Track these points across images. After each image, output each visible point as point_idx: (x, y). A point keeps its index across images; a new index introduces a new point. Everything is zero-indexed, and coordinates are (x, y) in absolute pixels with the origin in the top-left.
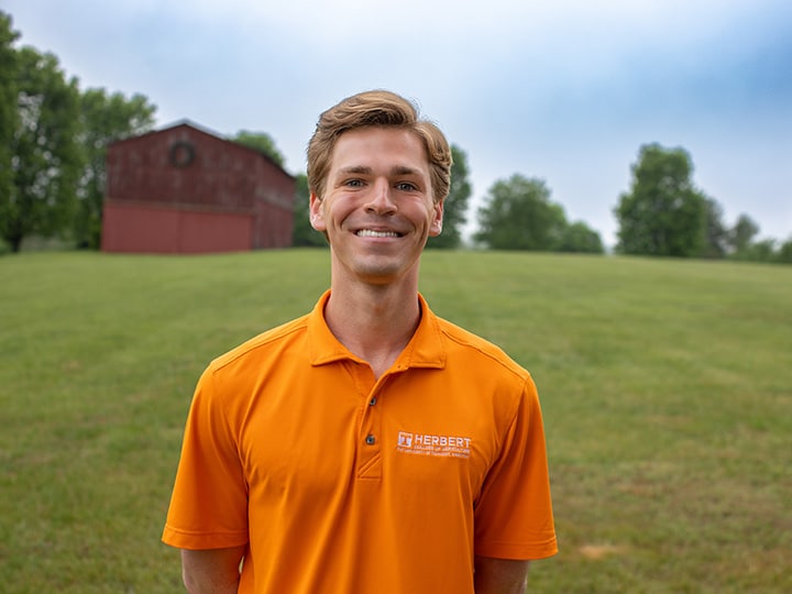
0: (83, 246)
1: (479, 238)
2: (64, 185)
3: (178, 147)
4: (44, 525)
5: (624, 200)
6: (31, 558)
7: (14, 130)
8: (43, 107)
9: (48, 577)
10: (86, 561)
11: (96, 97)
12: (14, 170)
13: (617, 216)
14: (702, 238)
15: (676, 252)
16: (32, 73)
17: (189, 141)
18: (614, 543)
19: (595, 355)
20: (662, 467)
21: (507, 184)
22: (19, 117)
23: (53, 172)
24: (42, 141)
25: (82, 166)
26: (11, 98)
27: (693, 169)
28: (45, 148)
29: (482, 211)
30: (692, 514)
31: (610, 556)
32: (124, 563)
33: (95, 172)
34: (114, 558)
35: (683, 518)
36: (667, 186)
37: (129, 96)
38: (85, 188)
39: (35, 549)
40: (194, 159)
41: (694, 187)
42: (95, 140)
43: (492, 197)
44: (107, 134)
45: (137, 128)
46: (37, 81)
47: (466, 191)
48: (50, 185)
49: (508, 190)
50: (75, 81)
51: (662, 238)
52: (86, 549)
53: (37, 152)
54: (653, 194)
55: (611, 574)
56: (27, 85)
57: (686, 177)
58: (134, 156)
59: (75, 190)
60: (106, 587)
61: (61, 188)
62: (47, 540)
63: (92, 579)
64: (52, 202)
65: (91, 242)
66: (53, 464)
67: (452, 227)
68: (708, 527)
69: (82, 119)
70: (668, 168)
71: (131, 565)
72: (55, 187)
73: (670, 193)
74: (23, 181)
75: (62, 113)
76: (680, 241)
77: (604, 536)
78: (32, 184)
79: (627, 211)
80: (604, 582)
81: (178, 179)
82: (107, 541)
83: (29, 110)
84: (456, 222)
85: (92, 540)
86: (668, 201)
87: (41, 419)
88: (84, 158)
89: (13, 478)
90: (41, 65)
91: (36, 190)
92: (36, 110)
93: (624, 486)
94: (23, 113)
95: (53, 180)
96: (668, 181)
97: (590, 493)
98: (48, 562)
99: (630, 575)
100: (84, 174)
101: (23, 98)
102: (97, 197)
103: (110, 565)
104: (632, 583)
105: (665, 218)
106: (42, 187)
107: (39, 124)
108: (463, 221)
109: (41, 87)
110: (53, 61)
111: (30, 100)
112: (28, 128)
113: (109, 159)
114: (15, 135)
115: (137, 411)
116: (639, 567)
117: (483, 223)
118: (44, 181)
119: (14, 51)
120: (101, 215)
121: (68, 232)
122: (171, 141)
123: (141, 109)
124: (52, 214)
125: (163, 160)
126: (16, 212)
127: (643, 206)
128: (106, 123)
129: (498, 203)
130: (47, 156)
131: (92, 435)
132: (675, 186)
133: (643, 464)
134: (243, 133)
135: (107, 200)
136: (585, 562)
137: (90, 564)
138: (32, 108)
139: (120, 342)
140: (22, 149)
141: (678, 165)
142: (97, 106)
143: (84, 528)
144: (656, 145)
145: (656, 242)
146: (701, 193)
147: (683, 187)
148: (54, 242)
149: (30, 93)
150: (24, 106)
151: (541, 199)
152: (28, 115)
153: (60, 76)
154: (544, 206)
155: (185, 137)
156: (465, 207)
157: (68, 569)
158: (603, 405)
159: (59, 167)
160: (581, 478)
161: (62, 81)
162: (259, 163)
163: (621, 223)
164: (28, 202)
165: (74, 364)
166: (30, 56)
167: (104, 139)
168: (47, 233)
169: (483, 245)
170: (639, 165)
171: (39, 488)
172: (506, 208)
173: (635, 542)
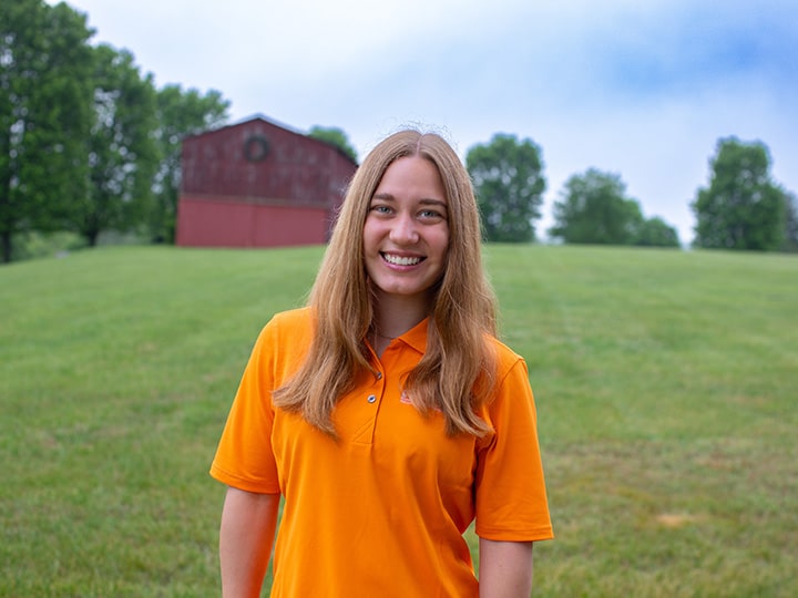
0: (159, 241)
1: (555, 232)
2: (141, 180)
3: (252, 141)
4: (121, 491)
5: (701, 193)
6: (109, 519)
7: (90, 126)
8: (118, 102)
9: (125, 536)
10: (162, 523)
11: (172, 92)
12: (91, 166)
13: (694, 211)
14: (782, 233)
15: (753, 246)
16: (108, 69)
17: (264, 136)
18: (691, 512)
19: (672, 341)
20: (740, 443)
21: (582, 179)
22: (95, 113)
23: (129, 168)
24: (118, 137)
25: (157, 162)
26: (87, 95)
27: (771, 163)
28: (121, 145)
29: (559, 206)
30: (772, 487)
31: (688, 524)
32: (200, 524)
33: (171, 168)
34: (189, 520)
35: (763, 490)
36: (745, 180)
37: (203, 92)
38: (161, 183)
39: (112, 511)
40: (268, 154)
41: (773, 180)
42: (170, 135)
43: (567, 192)
44: (182, 130)
45: (211, 122)
46: (112, 77)
47: (541, 185)
48: (125, 180)
49: (584, 184)
50: (150, 77)
51: (740, 233)
52: (162, 512)
53: (113, 147)
54: (731, 188)
55: (688, 541)
56: (104, 81)
57: (765, 171)
58: (209, 150)
59: (151, 185)
60: (182, 547)
61: (137, 184)
62: (123, 503)
63: (168, 539)
64: (127, 198)
65: (167, 236)
66: (130, 437)
67: (527, 223)
68: (788, 499)
69: (158, 114)
70: (746, 161)
71: (206, 527)
72: (130, 182)
73: (748, 186)
74: (99, 177)
75: (137, 110)
76: (759, 236)
77: (682, 506)
78: (108, 179)
79: (704, 205)
80: (681, 547)
81: (252, 173)
82: (182, 505)
83: (105, 106)
84: (530, 217)
85: (167, 503)
86: (746, 195)
87: (118, 395)
88: (160, 154)
89: (91, 448)
90: (117, 61)
91: (112, 185)
92: (112, 105)
93: (702, 460)
94: (100, 110)
95: (128, 175)
96: (746, 174)
97: (667, 466)
98: (124, 524)
99: (708, 543)
100: (159, 169)
101: (100, 95)
102: (172, 193)
103: (186, 527)
104: (710, 550)
105: (744, 213)
106: (119, 183)
107: (115, 120)
108: (538, 216)
109: (117, 83)
110: (129, 57)
111: (106, 97)
112: (104, 124)
113: (185, 155)
114: (91, 131)
115: (212, 389)
116: (717, 535)
117: (558, 218)
118: (120, 177)
119: (90, 48)
120: (176, 211)
121: (143, 228)
122: (246, 135)
123: (215, 104)
124: (127, 209)
125: (237, 155)
126: (92, 208)
127: (720, 200)
128: (181, 119)
129: (574, 198)
130: (123, 152)
131: (167, 411)
132: (754, 180)
133: (721, 441)
134: (316, 129)
135: (182, 196)
136: (662, 530)
137: (166, 525)
138: (108, 104)
139: (195, 326)
140: (98, 145)
141: (757, 159)
142: (174, 102)
143: (159, 493)
144: (733, 138)
145: (734, 237)
146: (780, 187)
147: (761, 181)
148: (130, 238)
149: (106, 89)
150: (100, 102)
151: (617, 193)
152: (105, 112)
153: (136, 72)
154: (620, 201)
155: (259, 131)
156: (540, 202)
157: (145, 529)
158: (681, 386)
159: (134, 162)
160: (658, 452)
161: (138, 77)
162: (333, 157)
163: (699, 217)
164: (104, 197)
165: (150, 347)
166: (106, 53)
167: (180, 134)
168: (123, 229)
169: (559, 241)
170: (716, 159)
171: (115, 457)
172: (582, 203)
173: (713, 512)
